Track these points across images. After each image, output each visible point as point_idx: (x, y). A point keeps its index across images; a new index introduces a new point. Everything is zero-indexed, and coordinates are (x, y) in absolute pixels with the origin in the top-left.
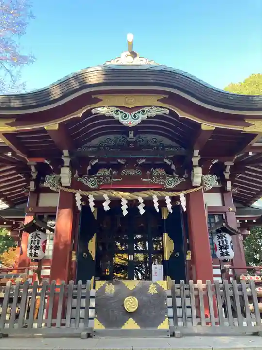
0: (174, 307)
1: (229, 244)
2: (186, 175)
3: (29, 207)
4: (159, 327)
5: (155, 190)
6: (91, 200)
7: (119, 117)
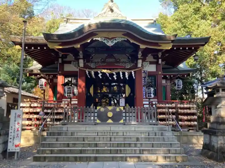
0: (126, 116)
1: (152, 92)
2: (135, 62)
3: (59, 71)
4: (120, 122)
5: (121, 69)
6: (93, 73)
7: (105, 42)
